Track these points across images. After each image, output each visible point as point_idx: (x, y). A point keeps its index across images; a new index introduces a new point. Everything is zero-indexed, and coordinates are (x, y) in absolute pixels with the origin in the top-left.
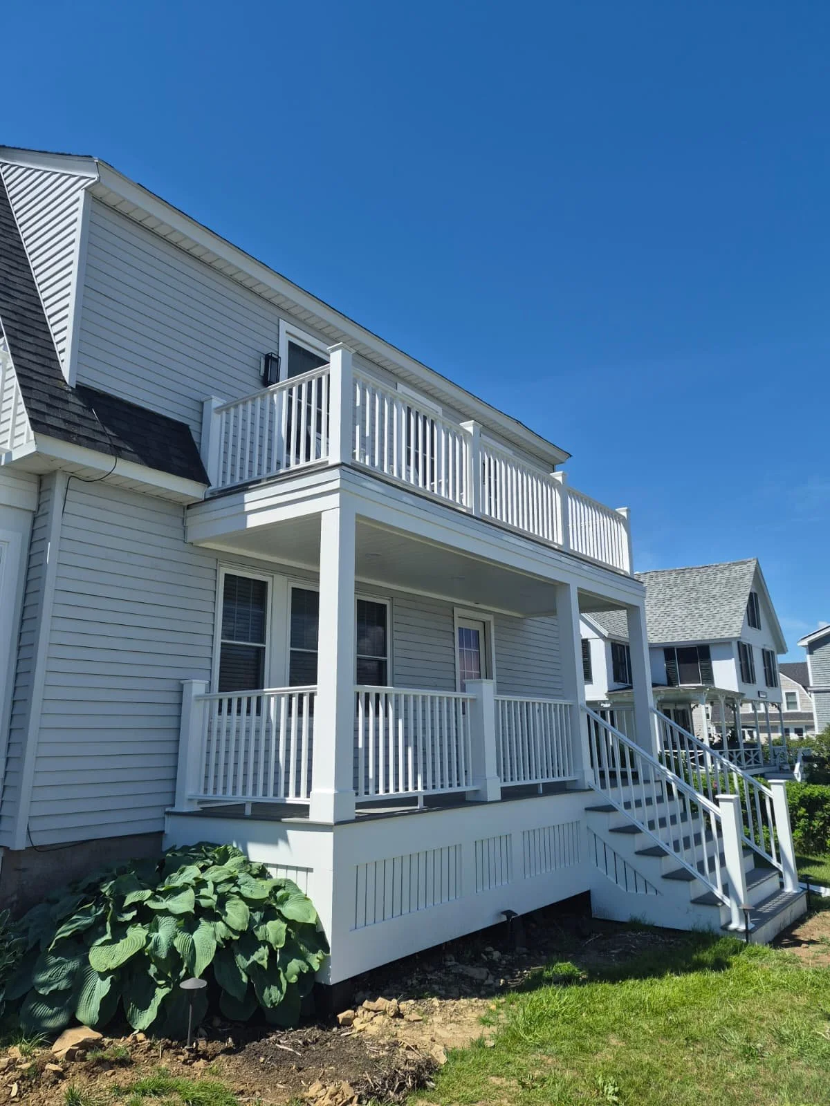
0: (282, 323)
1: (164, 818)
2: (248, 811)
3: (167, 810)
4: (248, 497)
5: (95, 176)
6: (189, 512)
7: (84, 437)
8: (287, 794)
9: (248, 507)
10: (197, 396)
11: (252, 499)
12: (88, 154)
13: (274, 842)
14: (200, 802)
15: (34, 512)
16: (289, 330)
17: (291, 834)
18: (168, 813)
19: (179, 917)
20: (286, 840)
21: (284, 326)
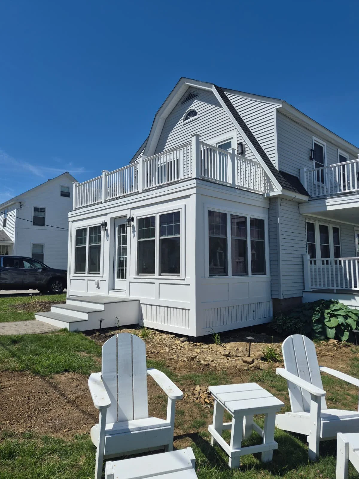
0: (313, 137)
1: (302, 293)
2: (335, 291)
3: (303, 290)
4: (327, 201)
5: (281, 105)
6: (300, 204)
7: (289, 188)
8: (351, 287)
9: (327, 204)
10: (298, 167)
11: (328, 202)
12: (279, 99)
13: (350, 299)
14: (312, 288)
15: (268, 208)
16: (316, 140)
17: (356, 297)
18: (303, 291)
19: (343, 316)
20: (355, 299)
21: (314, 138)
